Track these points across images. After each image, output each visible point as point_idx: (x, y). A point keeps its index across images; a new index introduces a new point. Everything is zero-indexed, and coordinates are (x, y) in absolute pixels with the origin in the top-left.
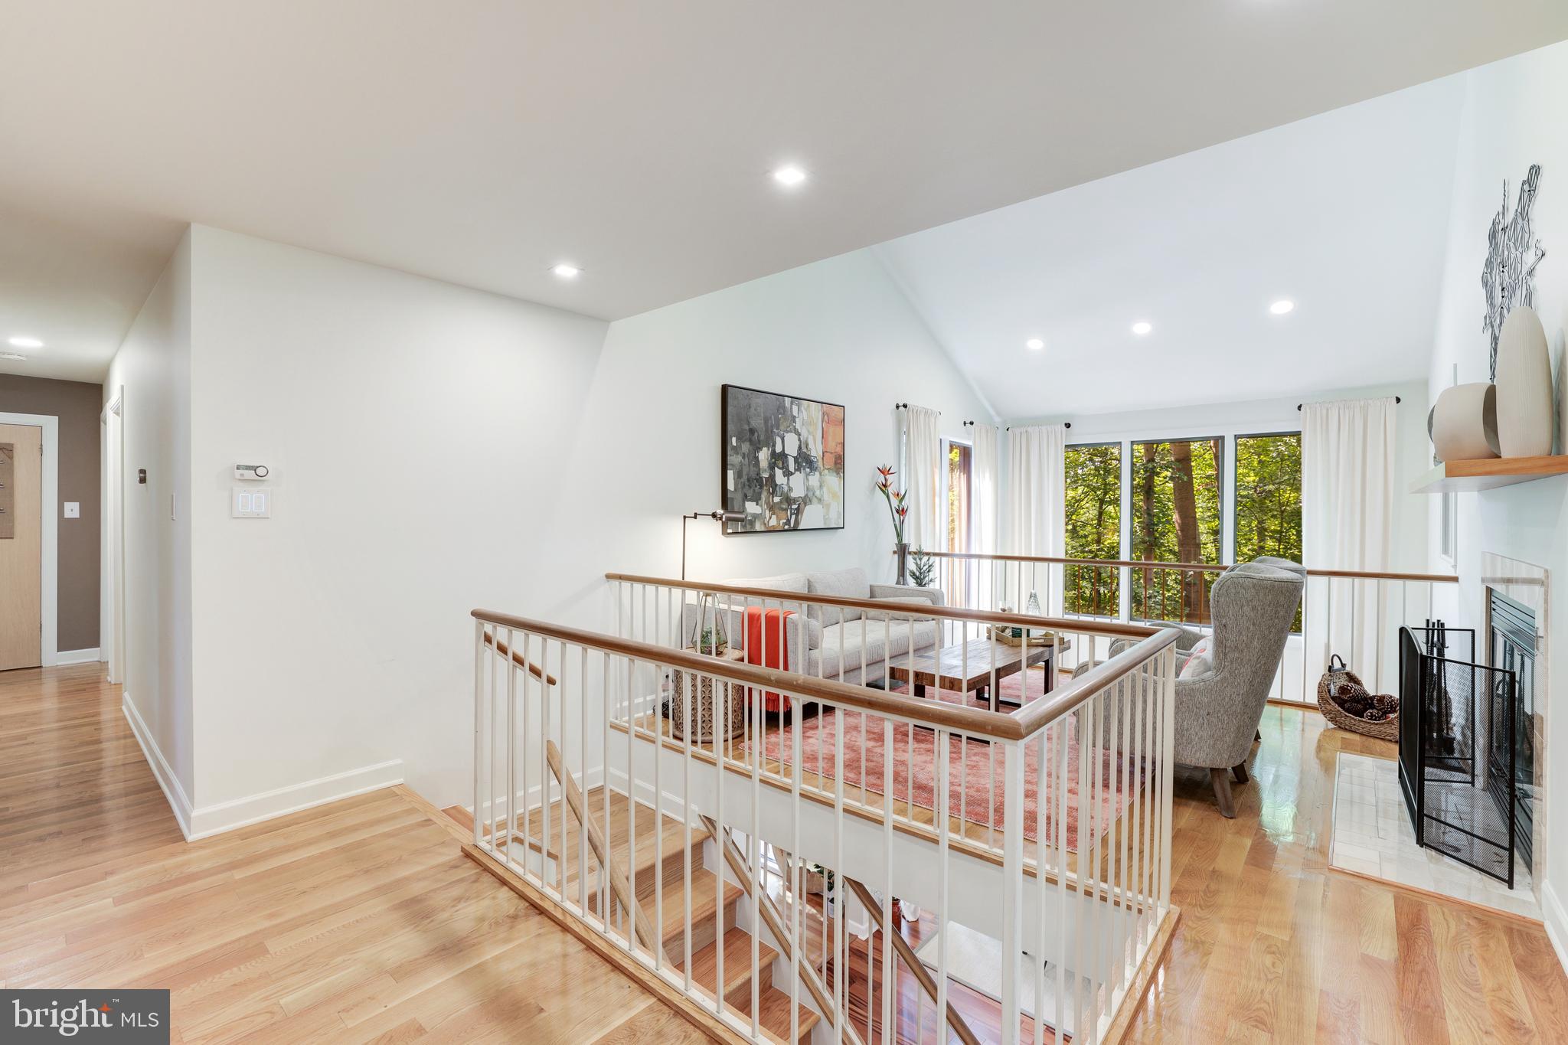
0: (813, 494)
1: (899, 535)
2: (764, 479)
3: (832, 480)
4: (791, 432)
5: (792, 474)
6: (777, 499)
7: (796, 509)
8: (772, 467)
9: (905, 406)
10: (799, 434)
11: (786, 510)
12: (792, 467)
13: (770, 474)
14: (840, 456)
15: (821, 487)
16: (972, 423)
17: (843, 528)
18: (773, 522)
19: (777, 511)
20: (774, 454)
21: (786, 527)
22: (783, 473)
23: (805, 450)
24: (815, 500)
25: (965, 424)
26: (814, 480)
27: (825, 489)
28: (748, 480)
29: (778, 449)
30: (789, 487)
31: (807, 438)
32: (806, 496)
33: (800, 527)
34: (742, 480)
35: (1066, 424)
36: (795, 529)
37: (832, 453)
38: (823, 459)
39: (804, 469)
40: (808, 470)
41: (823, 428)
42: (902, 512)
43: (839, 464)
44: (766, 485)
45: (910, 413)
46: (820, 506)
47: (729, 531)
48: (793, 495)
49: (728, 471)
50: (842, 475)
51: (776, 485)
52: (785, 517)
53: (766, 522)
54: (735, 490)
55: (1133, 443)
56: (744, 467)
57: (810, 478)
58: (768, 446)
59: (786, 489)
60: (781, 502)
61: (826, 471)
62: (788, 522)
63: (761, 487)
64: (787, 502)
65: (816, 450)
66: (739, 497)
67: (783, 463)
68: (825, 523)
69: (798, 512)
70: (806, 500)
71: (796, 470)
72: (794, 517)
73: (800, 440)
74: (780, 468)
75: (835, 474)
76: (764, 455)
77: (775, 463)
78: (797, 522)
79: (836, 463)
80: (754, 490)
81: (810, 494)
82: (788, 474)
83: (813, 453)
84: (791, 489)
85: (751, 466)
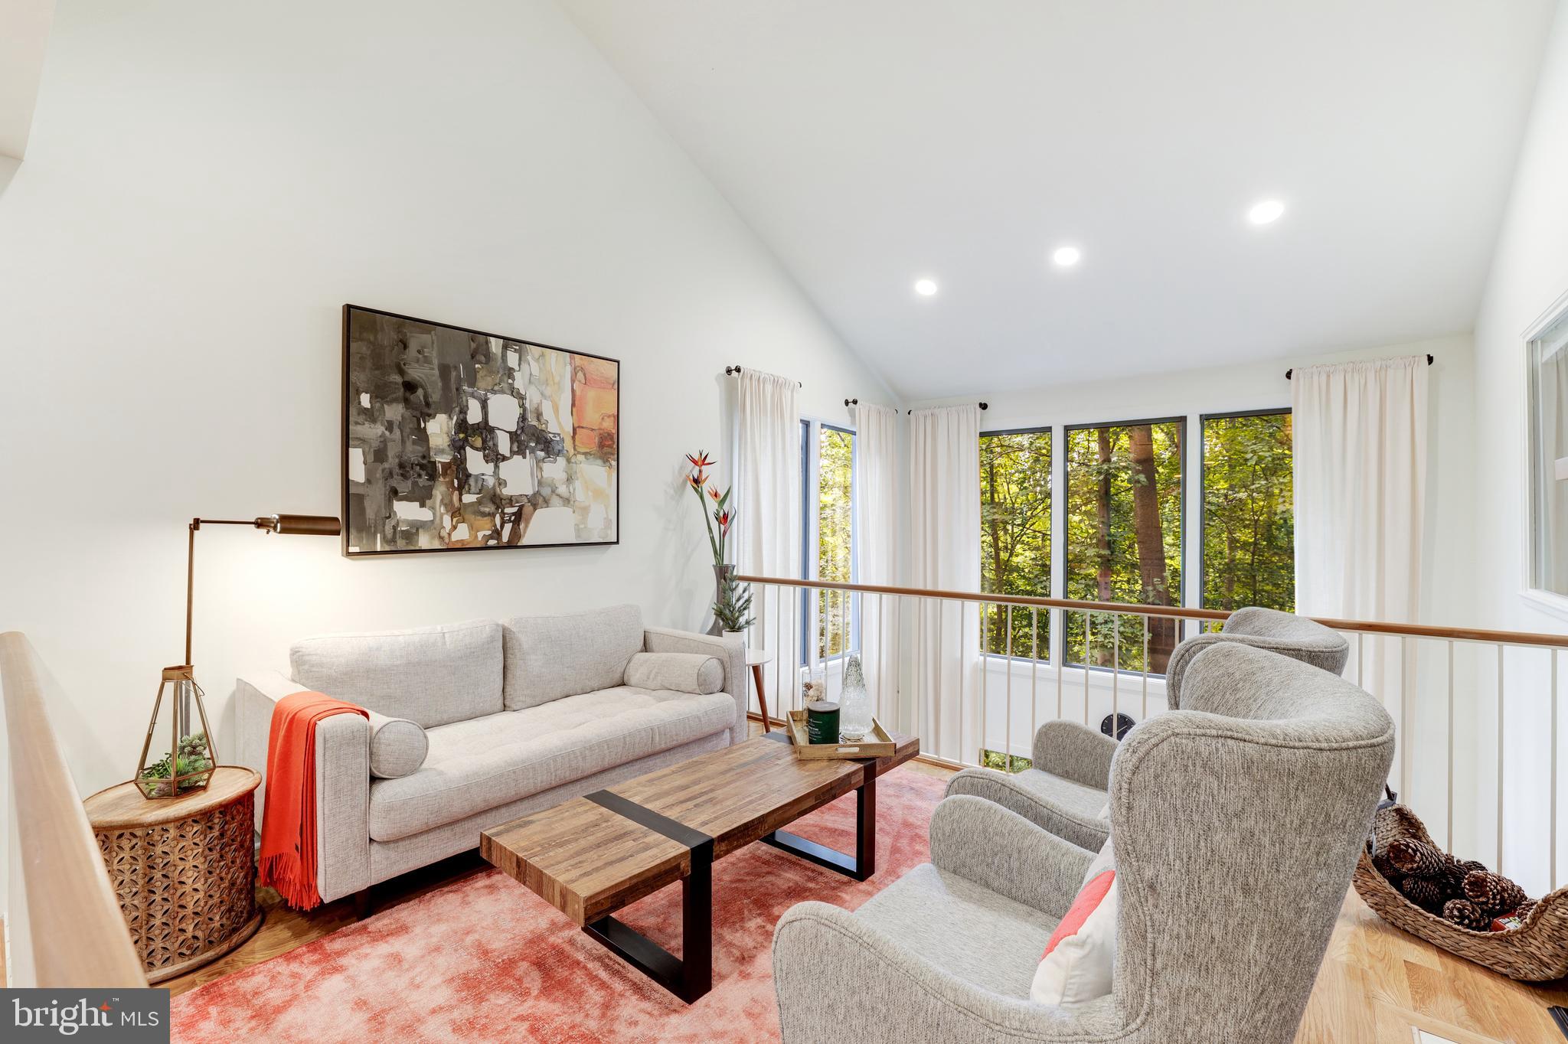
0: (553, 491)
1: (718, 553)
2: (439, 466)
3: (595, 472)
4: (502, 392)
5: (505, 458)
6: (469, 498)
7: (513, 514)
8: (458, 447)
9: (738, 370)
10: (521, 398)
11: (493, 515)
12: (504, 445)
13: (455, 458)
14: (610, 435)
15: (569, 480)
16: (855, 402)
17: (617, 542)
18: (462, 533)
19: (470, 517)
20: (462, 426)
21: (492, 542)
22: (484, 456)
23: (535, 423)
24: (555, 500)
25: (847, 403)
26: (554, 470)
27: (578, 484)
28: (401, 466)
29: (474, 416)
30: (499, 479)
31: (539, 405)
32: (537, 494)
33: (524, 542)
34: (386, 465)
35: (981, 405)
36: (512, 545)
37: (592, 430)
38: (573, 437)
39: (533, 451)
40: (542, 454)
41: (573, 391)
42: (724, 519)
43: (608, 447)
44: (445, 474)
45: (747, 381)
46: (568, 510)
47: (356, 549)
48: (506, 492)
49: (350, 449)
50: (614, 463)
51: (469, 476)
52: (489, 525)
53: (444, 533)
54: (369, 481)
55: (1068, 429)
56: (390, 445)
57: (546, 466)
58: (449, 412)
59: (491, 482)
60: (479, 502)
61: (581, 457)
62: (497, 534)
63: (433, 477)
64: (494, 503)
65: (558, 422)
66: (378, 492)
67: (484, 441)
68: (578, 536)
69: (518, 517)
70: (536, 501)
71: (513, 453)
72: (508, 527)
73: (522, 406)
74: (477, 449)
75: (600, 462)
76: (439, 429)
77: (466, 440)
78: (516, 534)
79: (601, 446)
80: (415, 484)
81: (546, 491)
82: (495, 457)
83: (552, 428)
84: (502, 483)
85: (409, 444)
